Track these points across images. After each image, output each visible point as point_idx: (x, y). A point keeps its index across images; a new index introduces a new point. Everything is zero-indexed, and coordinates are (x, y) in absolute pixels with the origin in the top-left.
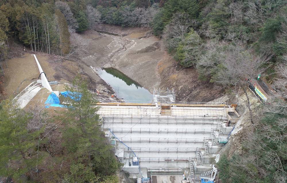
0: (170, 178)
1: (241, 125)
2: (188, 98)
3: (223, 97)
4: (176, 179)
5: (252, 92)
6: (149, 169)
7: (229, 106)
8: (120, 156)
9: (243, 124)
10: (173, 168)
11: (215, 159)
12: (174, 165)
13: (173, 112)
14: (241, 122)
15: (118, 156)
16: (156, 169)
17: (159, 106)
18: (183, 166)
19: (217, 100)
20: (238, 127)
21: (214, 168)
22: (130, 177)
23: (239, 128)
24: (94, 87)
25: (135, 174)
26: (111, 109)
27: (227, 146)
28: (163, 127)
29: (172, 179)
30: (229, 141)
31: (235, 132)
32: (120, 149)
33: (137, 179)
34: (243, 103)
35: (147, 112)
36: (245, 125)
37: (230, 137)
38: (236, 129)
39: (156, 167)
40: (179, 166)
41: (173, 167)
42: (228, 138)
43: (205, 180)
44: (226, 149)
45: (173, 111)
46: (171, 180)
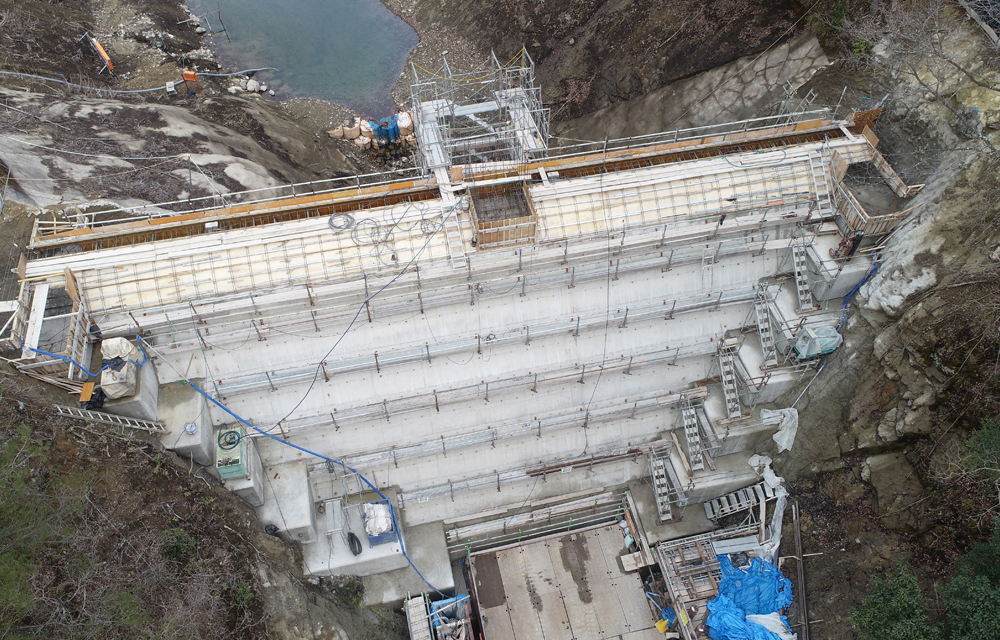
0: (564, 553)
1: (923, 260)
2: (589, 35)
3: (791, 50)
4: (592, 553)
5: (979, 31)
6: (456, 526)
7: (842, 125)
8: (291, 525)
9: (934, 249)
10: (571, 495)
11: (776, 437)
12: (572, 480)
13: (544, 218)
14: (925, 241)
15: (282, 528)
16: (486, 519)
17: (456, 193)
18: (618, 475)
19: (759, 66)
20: (902, 270)
21: (772, 480)
22: (369, 599)
23: (909, 274)
24: (78, 25)
25: (388, 573)
26: (169, 263)
27: (836, 370)
28: (496, 315)
29: (573, 557)
30: (849, 345)
31: (882, 295)
32: (284, 471)
33: (401, 603)
34: (931, 108)
35: (399, 245)
36: (947, 259)
37: (852, 322)
38: (888, 282)
39: (487, 508)
40: (596, 479)
41: (570, 492)
42: (841, 328)
43: (735, 556)
44: (833, 383)
45: (547, 212)
46: (567, 565)
